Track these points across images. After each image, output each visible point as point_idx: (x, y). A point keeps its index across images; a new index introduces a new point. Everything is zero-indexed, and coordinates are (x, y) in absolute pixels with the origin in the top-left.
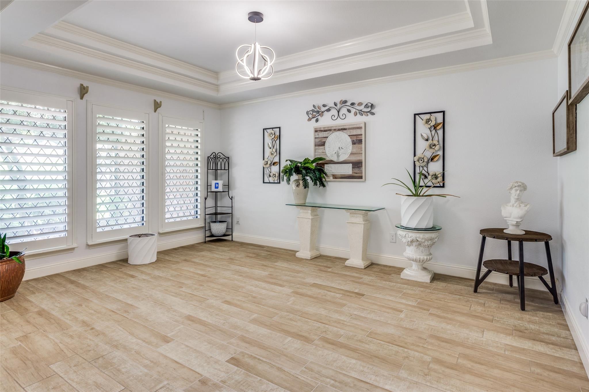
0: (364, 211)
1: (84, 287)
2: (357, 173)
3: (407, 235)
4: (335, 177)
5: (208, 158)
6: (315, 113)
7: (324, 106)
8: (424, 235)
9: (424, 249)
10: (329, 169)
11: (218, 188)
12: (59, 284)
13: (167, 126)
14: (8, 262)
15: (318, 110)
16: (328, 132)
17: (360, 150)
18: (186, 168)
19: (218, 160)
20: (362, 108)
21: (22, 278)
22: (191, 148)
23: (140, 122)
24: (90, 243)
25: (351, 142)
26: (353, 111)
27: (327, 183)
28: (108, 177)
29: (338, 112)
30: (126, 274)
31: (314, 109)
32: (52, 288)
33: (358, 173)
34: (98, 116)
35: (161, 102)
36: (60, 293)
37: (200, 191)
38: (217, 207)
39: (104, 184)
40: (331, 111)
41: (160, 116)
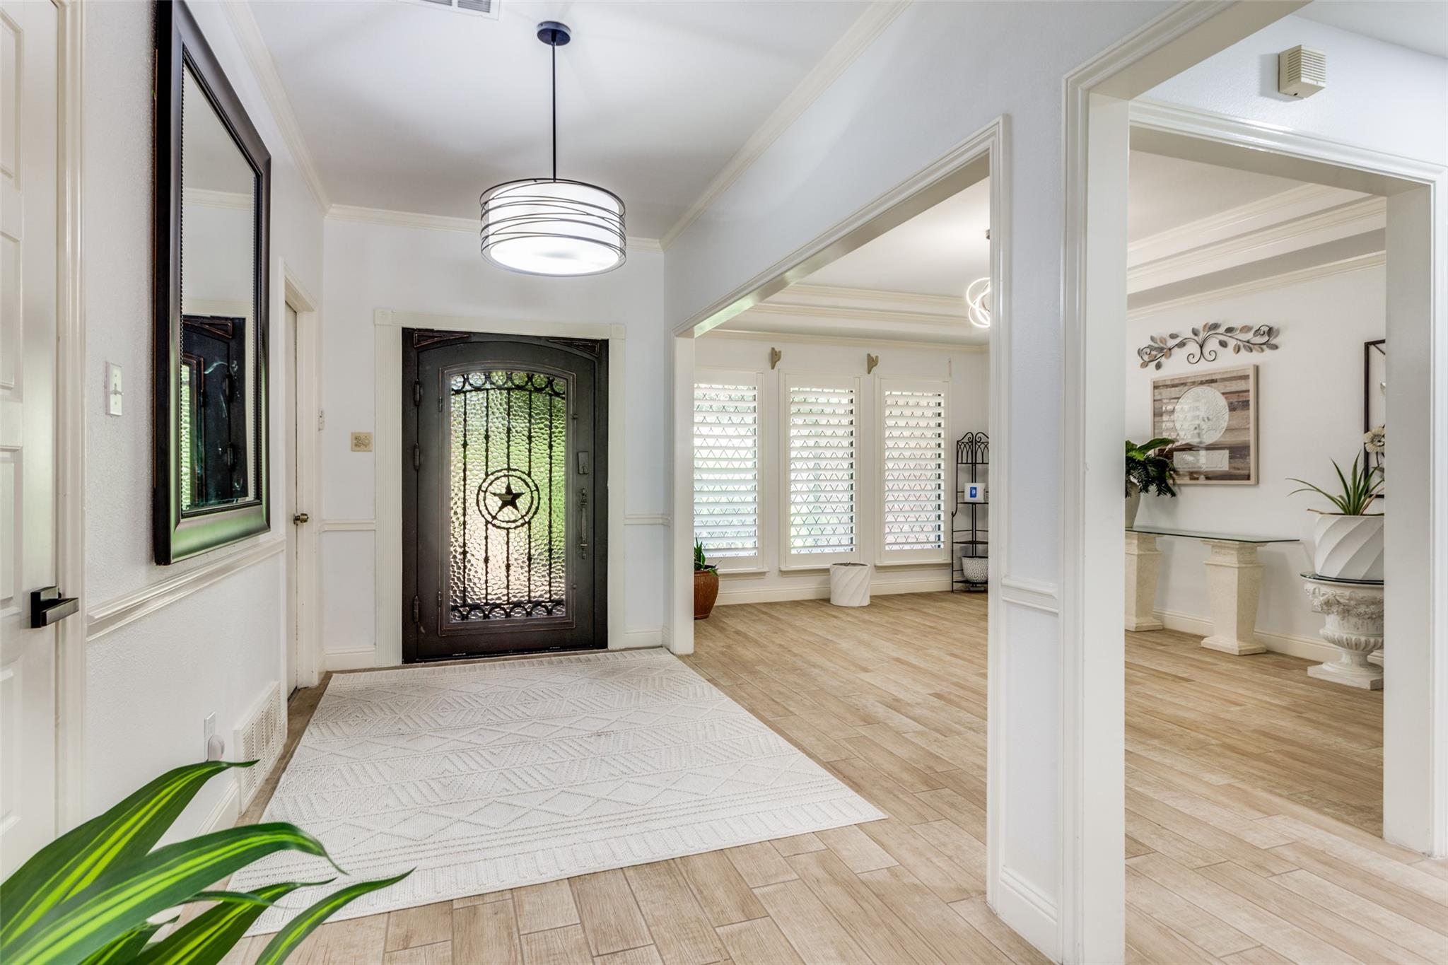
0: (1237, 543)
1: (778, 619)
2: (1238, 469)
3: (1317, 590)
4: (1193, 475)
5: (958, 444)
6: (1154, 353)
7: (1173, 336)
8: (1353, 592)
9: (1360, 622)
10: (1182, 461)
11: (975, 496)
12: (750, 613)
13: (888, 393)
14: (705, 574)
15: (1162, 345)
16: (1181, 388)
17: (1245, 421)
18: (921, 462)
19: (977, 447)
20: (1249, 336)
21: (714, 603)
22: (927, 427)
23: (847, 391)
24: (783, 568)
25: (1227, 407)
26: (1232, 343)
27: (1179, 489)
28: (804, 475)
29: (1201, 347)
30: (827, 613)
31: (1152, 344)
32: (744, 616)
33: (1242, 469)
34: (792, 389)
35: (877, 357)
36: (754, 620)
37: (944, 501)
38: (973, 530)
39: (799, 486)
40: (1185, 348)
41: (877, 378)
